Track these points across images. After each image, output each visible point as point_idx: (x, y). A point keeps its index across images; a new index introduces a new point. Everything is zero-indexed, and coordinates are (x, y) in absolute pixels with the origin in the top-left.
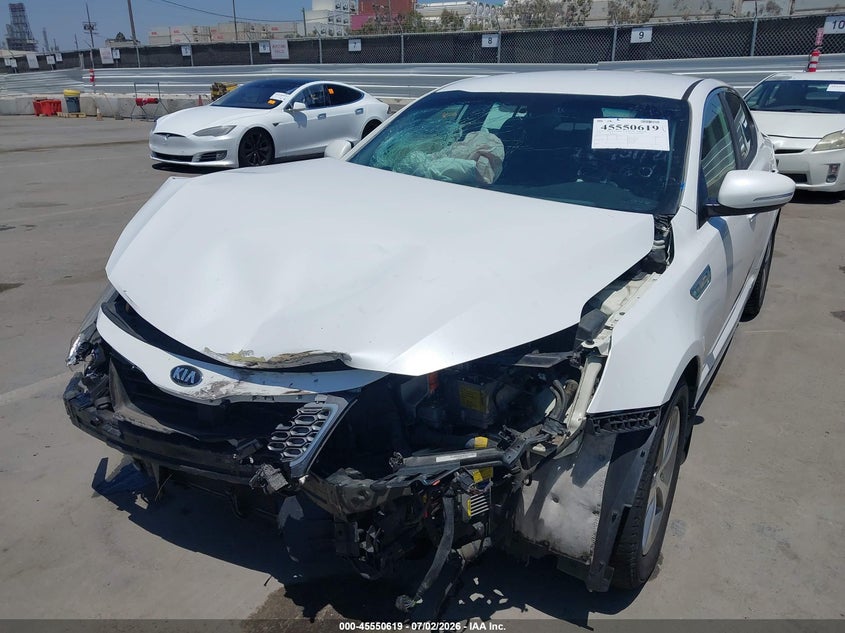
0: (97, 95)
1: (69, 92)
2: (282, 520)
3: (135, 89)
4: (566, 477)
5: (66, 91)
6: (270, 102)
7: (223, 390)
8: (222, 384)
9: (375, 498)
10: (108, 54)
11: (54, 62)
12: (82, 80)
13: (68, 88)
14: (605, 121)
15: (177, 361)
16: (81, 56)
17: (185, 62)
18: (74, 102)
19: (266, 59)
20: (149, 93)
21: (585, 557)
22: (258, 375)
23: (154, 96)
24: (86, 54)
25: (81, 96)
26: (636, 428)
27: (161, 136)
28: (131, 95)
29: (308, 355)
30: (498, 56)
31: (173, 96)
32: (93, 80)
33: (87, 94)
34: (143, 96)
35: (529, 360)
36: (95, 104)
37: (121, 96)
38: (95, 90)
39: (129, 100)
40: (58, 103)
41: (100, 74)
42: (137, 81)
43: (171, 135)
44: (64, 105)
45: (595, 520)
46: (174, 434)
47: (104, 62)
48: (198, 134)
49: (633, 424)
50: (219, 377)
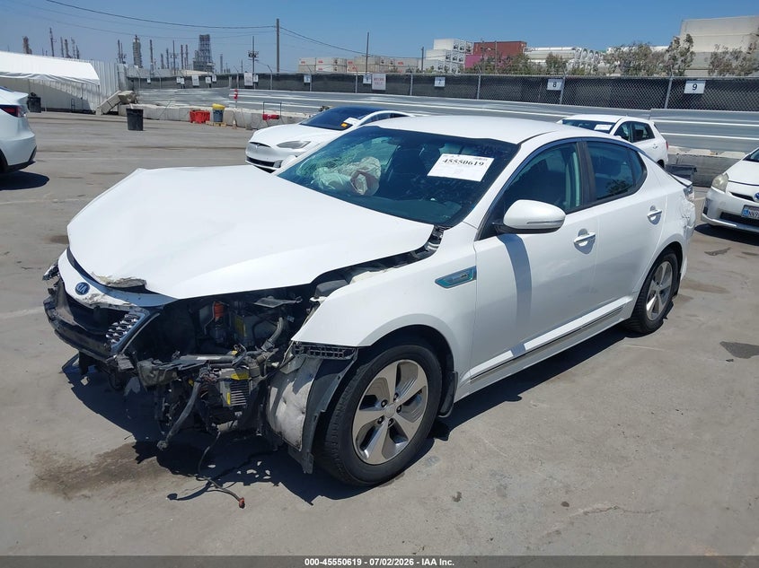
0: (239, 110)
1: (217, 106)
2: (127, 391)
3: (264, 107)
4: (290, 386)
5: (214, 105)
6: (343, 125)
7: (95, 299)
8: (96, 295)
9: (158, 378)
10: (249, 78)
11: (210, 82)
12: (229, 97)
13: (217, 102)
14: (449, 156)
15: (82, 280)
16: (230, 78)
17: (306, 87)
18: (219, 114)
19: (368, 89)
20: (275, 110)
21: (298, 446)
22: (114, 292)
23: (278, 113)
24: (234, 77)
25: (226, 109)
26: (332, 358)
27: (253, 145)
28: (261, 112)
29: (130, 280)
30: (561, 99)
31: (292, 115)
32: (236, 98)
33: (231, 109)
34: (269, 113)
35: (263, 302)
36: (234, 115)
37: (255, 111)
38: (237, 105)
39: (259, 114)
40: (209, 114)
41: (243, 93)
42: (265, 101)
43: (261, 145)
44: (212, 116)
45: (302, 417)
46: (76, 326)
47: (246, 84)
48: (279, 146)
49: (331, 355)
50: (97, 291)
